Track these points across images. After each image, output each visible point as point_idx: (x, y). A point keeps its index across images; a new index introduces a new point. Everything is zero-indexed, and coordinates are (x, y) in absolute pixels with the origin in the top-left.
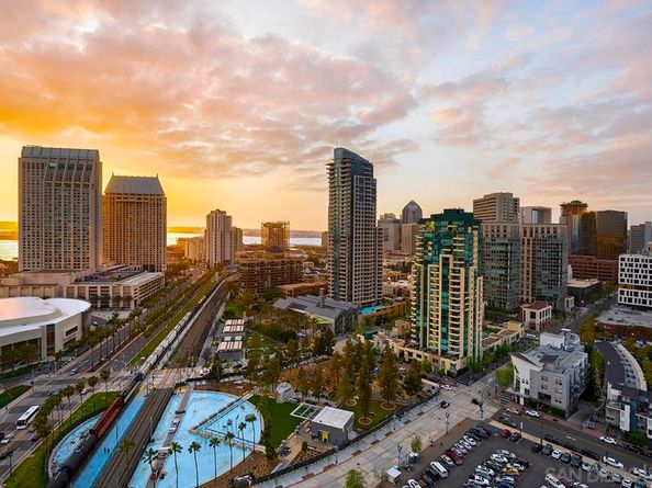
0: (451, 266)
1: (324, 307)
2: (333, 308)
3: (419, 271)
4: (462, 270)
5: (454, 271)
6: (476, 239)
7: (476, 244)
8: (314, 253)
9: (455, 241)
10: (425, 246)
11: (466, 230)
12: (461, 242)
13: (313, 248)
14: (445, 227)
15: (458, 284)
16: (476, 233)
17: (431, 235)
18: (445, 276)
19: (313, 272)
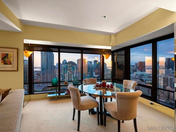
0: (70, 74)
1: (39, 86)
2: (42, 87)
3: (63, 75)
4: (72, 74)
5: (71, 75)
6: (75, 68)
7: (75, 69)
8: (39, 72)
9: (71, 68)
10: (64, 70)
11: (73, 66)
12: (72, 68)
13: (39, 71)
14: (69, 65)
15: (71, 78)
16: (75, 66)
17: (65, 67)
18: (69, 76)
19: (37, 77)
